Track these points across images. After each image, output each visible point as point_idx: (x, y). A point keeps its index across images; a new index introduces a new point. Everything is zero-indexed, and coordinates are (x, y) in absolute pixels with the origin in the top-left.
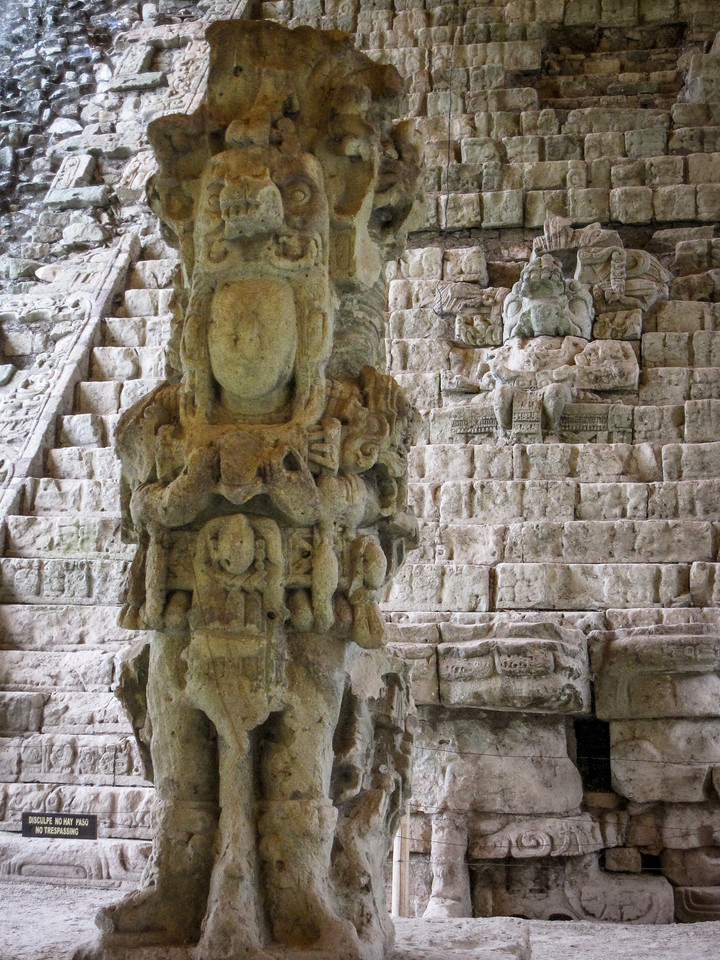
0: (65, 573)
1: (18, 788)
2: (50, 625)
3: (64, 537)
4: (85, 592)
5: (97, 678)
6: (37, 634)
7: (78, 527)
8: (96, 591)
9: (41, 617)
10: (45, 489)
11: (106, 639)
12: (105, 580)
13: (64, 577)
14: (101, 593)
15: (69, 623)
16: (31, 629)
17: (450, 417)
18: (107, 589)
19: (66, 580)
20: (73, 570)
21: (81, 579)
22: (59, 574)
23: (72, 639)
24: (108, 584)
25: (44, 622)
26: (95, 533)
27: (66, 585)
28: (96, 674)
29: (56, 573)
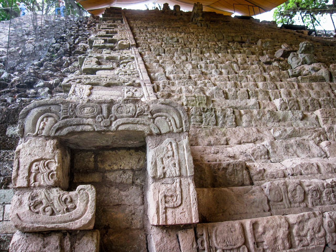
0: (202, 113)
1: (299, 217)
2: (207, 135)
3: (189, 102)
4: (215, 123)
5: (261, 156)
6: (200, 140)
7: (195, 97)
8: (220, 122)
9: (201, 132)
10: (163, 89)
11: (242, 142)
12: (224, 117)
13: (201, 115)
14: (224, 123)
15: (217, 135)
16: (196, 138)
17: (307, 79)
18: (226, 121)
19: (203, 116)
20: (206, 112)
21: (212, 116)
22: (200, 113)
23: (222, 142)
24: (226, 119)
25: (203, 134)
26: (205, 100)
27: (204, 119)
28: (260, 154)
29: (198, 113)
